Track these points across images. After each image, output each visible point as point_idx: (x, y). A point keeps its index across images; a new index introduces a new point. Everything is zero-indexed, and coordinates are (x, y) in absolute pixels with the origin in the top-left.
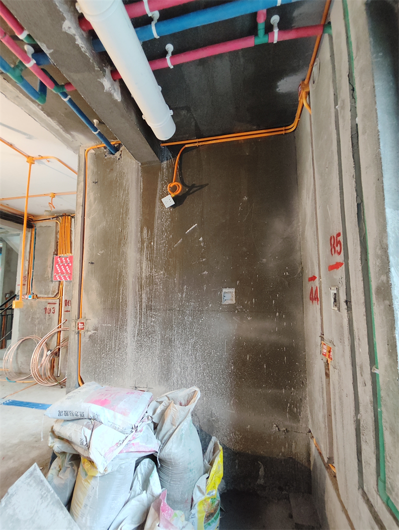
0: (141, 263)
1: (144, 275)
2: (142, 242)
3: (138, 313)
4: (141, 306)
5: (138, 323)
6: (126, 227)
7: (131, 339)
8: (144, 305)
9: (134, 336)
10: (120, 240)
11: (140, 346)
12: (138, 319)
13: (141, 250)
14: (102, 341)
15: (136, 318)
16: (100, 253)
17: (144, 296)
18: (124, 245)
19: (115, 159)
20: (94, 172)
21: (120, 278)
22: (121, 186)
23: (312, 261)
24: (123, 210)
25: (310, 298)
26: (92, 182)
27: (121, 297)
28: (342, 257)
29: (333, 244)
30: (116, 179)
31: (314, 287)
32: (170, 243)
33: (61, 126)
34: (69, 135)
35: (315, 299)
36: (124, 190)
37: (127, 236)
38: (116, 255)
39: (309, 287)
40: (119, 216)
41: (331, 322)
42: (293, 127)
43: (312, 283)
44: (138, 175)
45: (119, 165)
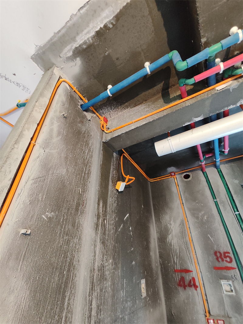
0: (95, 246)
2: (98, 217)
10: (78, 205)
13: (96, 227)
16: (47, 217)
19: (85, 116)
20: (65, 106)
21: (69, 271)
22: (87, 144)
23: (181, 259)
24: (86, 168)
25: (180, 285)
26: (60, 112)
27: (64, 315)
28: (234, 264)
29: (220, 256)
30: (84, 133)
31: (188, 278)
32: (117, 225)
33: (85, 47)
34: (71, 54)
35: (190, 286)
36: (89, 150)
37: (85, 202)
38: (70, 227)
39: (177, 277)
40: (82, 174)
41: (221, 302)
42: (152, 180)
43: (184, 274)
44: (100, 147)
45: (88, 125)
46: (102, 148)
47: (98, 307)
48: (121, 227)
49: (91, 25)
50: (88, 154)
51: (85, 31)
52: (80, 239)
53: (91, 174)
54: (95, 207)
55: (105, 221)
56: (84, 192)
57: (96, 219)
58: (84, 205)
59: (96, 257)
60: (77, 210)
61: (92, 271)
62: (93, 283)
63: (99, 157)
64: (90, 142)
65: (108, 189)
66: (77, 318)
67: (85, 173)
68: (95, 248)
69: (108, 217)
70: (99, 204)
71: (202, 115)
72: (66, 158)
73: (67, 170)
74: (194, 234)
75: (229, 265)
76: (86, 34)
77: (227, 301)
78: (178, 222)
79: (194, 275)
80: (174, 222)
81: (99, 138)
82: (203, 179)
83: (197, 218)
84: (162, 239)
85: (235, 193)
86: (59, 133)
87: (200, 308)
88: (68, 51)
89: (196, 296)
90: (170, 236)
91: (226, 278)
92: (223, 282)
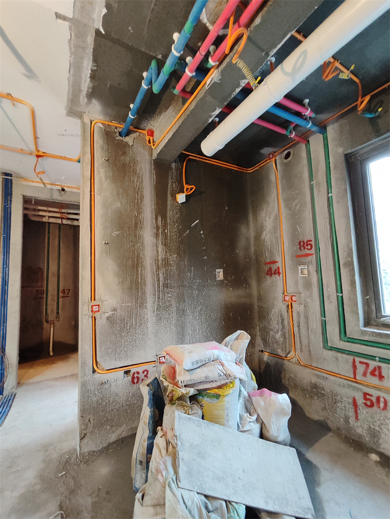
1: (160, 257)
3: (157, 291)
5: (157, 299)
6: (142, 212)
7: (151, 314)
8: (161, 284)
9: (154, 311)
10: (136, 224)
11: (159, 319)
12: (157, 296)
14: (122, 320)
15: (154, 295)
16: (115, 234)
17: (161, 275)
18: (141, 229)
19: (127, 143)
20: (104, 149)
21: (138, 259)
22: (135, 172)
23: (271, 253)
24: (138, 195)
25: (267, 274)
26: (102, 158)
27: (139, 277)
28: (313, 251)
29: (303, 245)
30: (129, 163)
31: (274, 267)
32: (180, 232)
33: (91, 90)
34: (86, 100)
35: (275, 273)
36: (139, 177)
37: (143, 220)
38: (133, 237)
39: (266, 268)
40: (135, 201)
41: (296, 283)
42: (250, 170)
43: (271, 265)
44: (151, 167)
45: (132, 151)
46: (153, 167)
47: (165, 277)
48: (187, 232)
49: (83, 76)
50: (137, 181)
51: (83, 82)
52: (142, 243)
53: (144, 198)
54: (152, 222)
55: (166, 230)
56: (139, 213)
57: (155, 231)
58: (142, 222)
59: (160, 253)
60: (136, 227)
61: (157, 260)
62: (158, 266)
63: (151, 179)
64: (138, 169)
65: (167, 205)
66: (148, 279)
67: (138, 199)
68: (157, 248)
69: (169, 227)
70: (156, 220)
71: (217, 108)
72: (118, 194)
73: (121, 203)
74: (285, 227)
75: (309, 252)
76: (85, 82)
77: (300, 282)
78: (272, 217)
79: (279, 264)
80: (269, 218)
81: (147, 158)
82: (304, 154)
83: (290, 209)
84: (258, 237)
85: (335, 168)
86: (106, 177)
87: (280, 289)
88: (83, 99)
89: (278, 280)
90: (264, 233)
91: (304, 264)
92: (300, 268)
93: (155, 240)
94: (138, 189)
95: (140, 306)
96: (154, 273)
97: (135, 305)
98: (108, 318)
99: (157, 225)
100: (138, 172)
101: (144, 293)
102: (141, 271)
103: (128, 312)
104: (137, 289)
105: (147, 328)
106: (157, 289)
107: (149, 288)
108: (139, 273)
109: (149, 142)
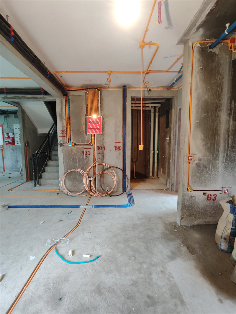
0: (229, 122)
1: (230, 129)
2: (231, 110)
3: (226, 150)
4: (228, 146)
5: (226, 155)
6: (221, 100)
7: (221, 164)
8: (230, 146)
9: (223, 163)
10: (217, 108)
11: (226, 167)
12: (226, 153)
13: (230, 115)
14: (204, 166)
15: (224, 153)
16: (203, 116)
17: (230, 141)
18: (219, 111)
19: (214, 53)
20: (200, 60)
21: (216, 131)
22: (218, 72)
24: (219, 88)
26: (198, 68)
27: (216, 141)
30: (215, 67)
34: (196, 30)
36: (221, 75)
37: (221, 105)
38: (214, 117)
40: (217, 92)
44: (230, 66)
45: (218, 58)
47: (232, 142)
49: (203, 15)
50: (220, 79)
51: (200, 19)
52: (220, 121)
53: (224, 90)
54: (228, 106)
56: (219, 100)
57: (229, 111)
58: (220, 107)
59: (231, 126)
60: (216, 110)
61: (228, 131)
62: (229, 135)
63: (229, 75)
64: (221, 70)
66: (221, 143)
67: (219, 91)
70: (231, 103)
72: (206, 90)
73: (208, 95)
81: (228, 60)
86: (200, 80)
88: (194, 30)
93: (228, 118)
94: (220, 84)
95: (215, 159)
96: (225, 139)
97: (212, 158)
98: (196, 164)
99: (230, 108)
100: (221, 72)
101: (218, 151)
102: (217, 138)
103: (207, 162)
104: (214, 148)
105: (218, 172)
106: (226, 149)
107: (221, 148)
108: (216, 139)
109: (231, 48)
